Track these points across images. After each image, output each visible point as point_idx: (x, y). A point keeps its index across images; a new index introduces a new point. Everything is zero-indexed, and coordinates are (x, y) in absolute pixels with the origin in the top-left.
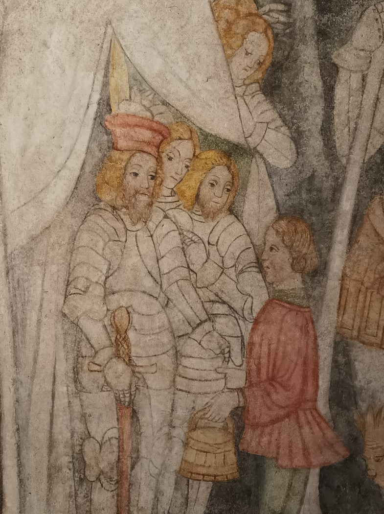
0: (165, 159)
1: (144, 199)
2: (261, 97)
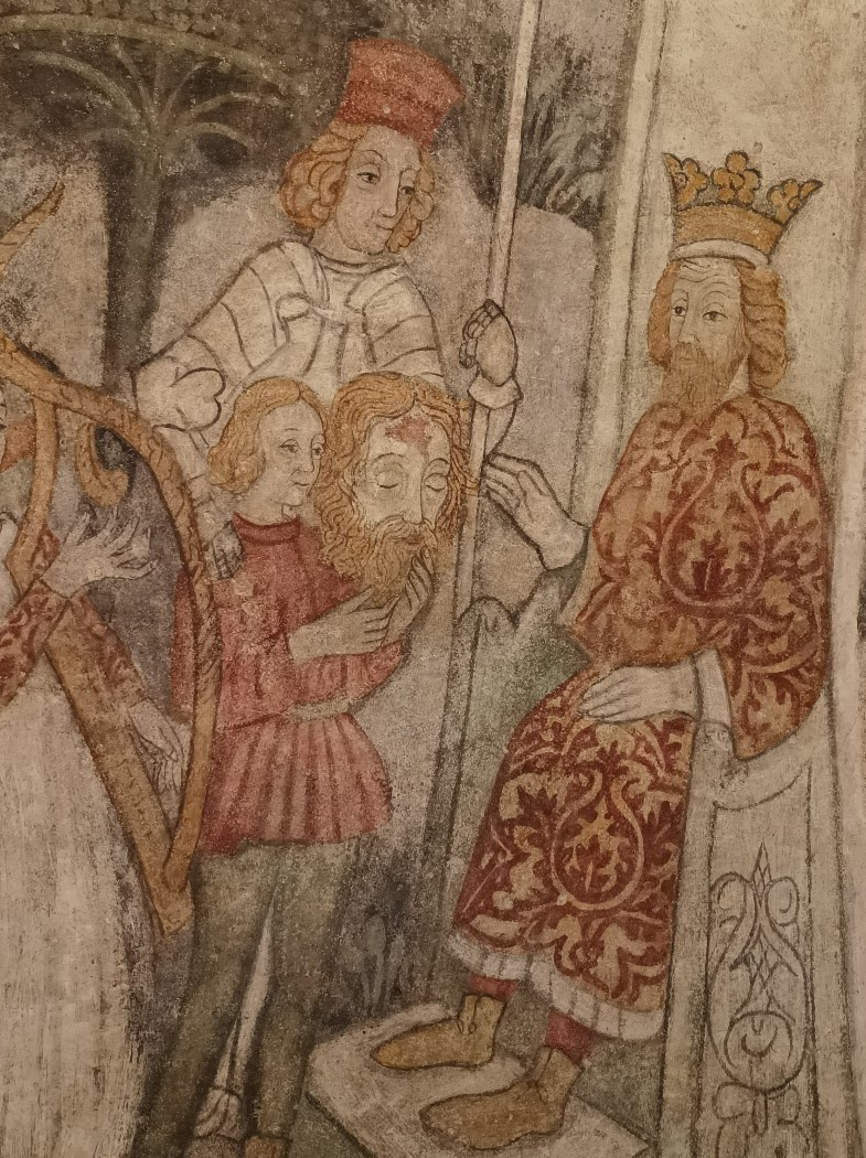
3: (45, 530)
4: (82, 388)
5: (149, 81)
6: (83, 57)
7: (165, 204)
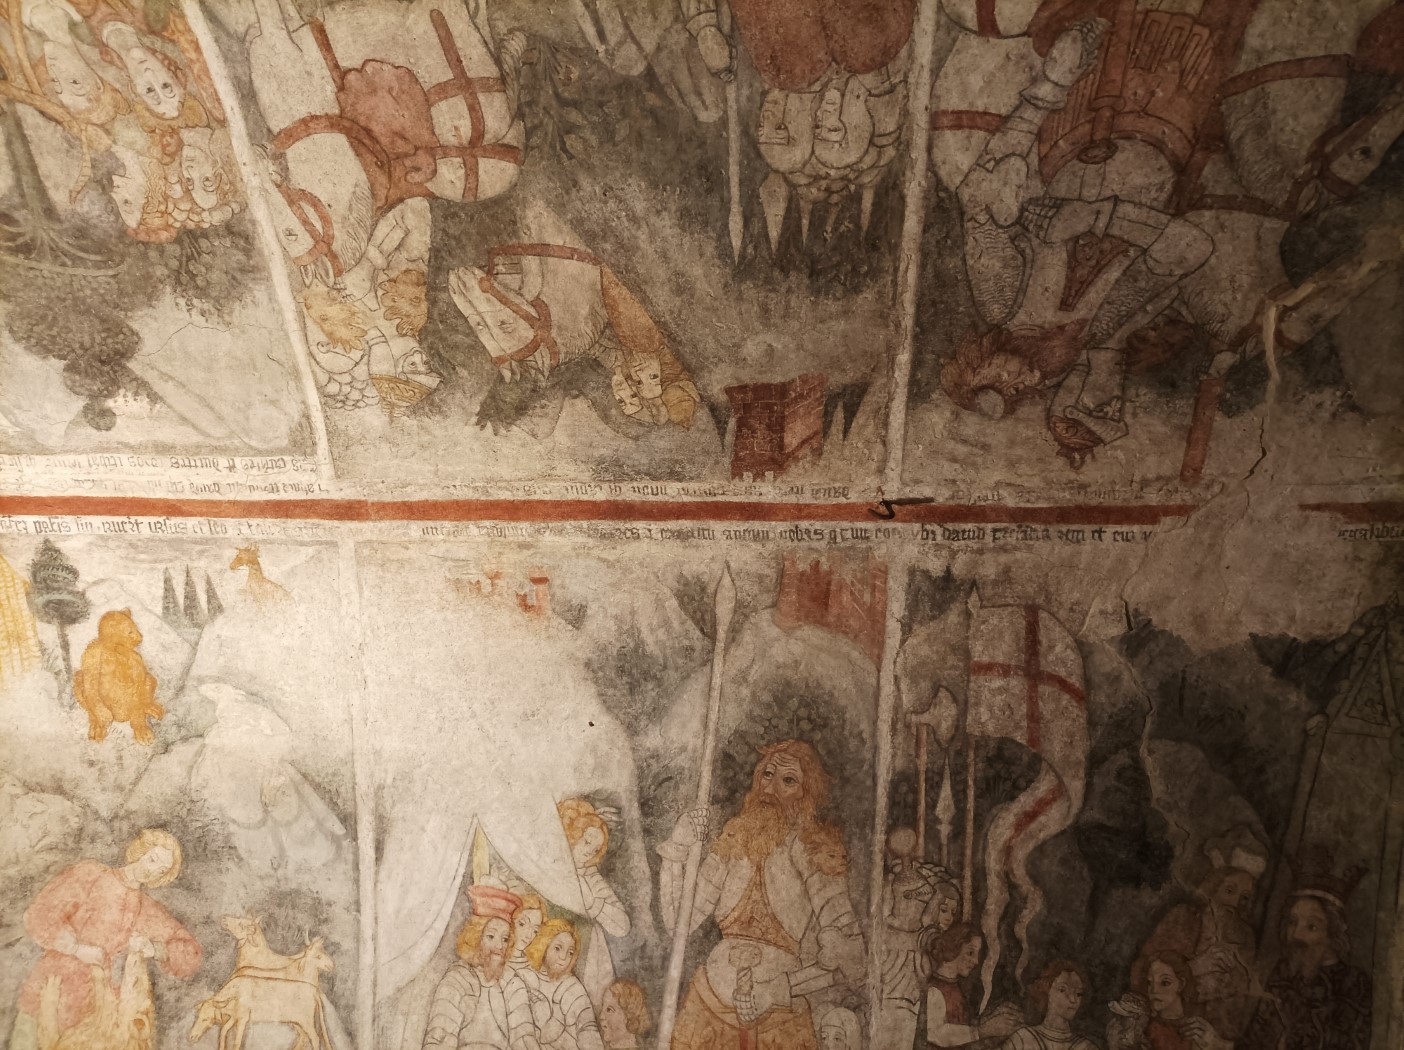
0: (517, 925)
1: (497, 959)
2: (598, 877)
3: (8, 20)
4: (22, 102)
5: (52, 249)
6: (81, 258)
7: (22, 196)
